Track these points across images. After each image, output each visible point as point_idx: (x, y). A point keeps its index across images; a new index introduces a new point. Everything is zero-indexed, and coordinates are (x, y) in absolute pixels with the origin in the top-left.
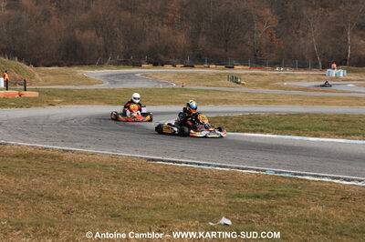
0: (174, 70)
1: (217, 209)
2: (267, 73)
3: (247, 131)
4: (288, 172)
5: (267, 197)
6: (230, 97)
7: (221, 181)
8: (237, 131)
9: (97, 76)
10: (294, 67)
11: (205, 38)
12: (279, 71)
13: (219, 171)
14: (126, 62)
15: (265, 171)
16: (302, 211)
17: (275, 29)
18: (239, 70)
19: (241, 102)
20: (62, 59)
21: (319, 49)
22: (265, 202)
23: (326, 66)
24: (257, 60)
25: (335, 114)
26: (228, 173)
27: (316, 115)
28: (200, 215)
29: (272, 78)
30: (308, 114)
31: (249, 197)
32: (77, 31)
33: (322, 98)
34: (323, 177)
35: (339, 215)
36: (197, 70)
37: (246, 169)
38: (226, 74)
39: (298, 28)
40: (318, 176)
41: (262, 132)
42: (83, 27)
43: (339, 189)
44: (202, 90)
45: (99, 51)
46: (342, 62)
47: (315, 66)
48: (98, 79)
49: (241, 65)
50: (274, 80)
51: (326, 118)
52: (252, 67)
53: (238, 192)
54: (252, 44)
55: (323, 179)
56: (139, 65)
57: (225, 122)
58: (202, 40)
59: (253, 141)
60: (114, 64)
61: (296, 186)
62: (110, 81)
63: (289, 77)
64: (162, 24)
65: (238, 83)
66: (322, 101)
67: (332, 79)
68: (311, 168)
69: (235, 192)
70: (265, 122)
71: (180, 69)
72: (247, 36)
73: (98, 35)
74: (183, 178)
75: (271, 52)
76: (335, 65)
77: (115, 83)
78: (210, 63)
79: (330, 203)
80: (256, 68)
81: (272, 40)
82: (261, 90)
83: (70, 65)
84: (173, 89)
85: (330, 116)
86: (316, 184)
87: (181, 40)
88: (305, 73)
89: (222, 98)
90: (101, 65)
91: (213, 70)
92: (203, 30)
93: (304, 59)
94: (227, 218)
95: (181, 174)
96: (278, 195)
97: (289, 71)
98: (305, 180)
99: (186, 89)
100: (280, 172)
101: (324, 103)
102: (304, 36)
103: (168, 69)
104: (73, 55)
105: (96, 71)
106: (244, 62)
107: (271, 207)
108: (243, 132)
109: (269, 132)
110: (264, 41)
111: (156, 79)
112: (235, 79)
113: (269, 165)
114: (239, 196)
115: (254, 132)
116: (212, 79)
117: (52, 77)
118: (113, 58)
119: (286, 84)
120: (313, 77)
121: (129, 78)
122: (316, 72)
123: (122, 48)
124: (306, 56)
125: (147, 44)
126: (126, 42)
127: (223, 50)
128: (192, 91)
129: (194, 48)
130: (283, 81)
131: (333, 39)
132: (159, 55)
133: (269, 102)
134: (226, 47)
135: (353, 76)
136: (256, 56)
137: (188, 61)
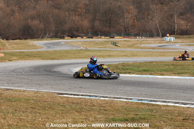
0: (82, 40)
2: (132, 40)
6: (112, 54)
9: (40, 44)
10: (146, 36)
11: (98, 22)
12: (139, 39)
14: (56, 36)
17: (136, 16)
18: (117, 39)
19: (118, 56)
20: (22, 36)
21: (160, 26)
23: (164, 35)
24: (127, 33)
27: (160, 62)
29: (135, 42)
30: (156, 62)
32: (29, 20)
33: (162, 52)
34: (169, 102)
36: (95, 39)
38: (110, 41)
39: (148, 16)
41: (129, 73)
42: (33, 18)
44: (97, 50)
45: (42, 31)
46: (172, 33)
47: (158, 35)
48: (41, 46)
49: (119, 36)
50: (136, 44)
51: (166, 64)
52: (124, 37)
54: (124, 25)
56: (63, 38)
58: (97, 23)
60: (50, 37)
62: (47, 46)
63: (144, 42)
64: (75, 15)
65: (116, 46)
66: (163, 54)
67: (167, 42)
70: (132, 67)
71: (85, 39)
72: (121, 21)
73: (41, 22)
75: (134, 29)
76: (168, 35)
78: (101, 35)
80: (126, 37)
81: (134, 22)
82: (129, 49)
84: (81, 50)
87: (86, 23)
88: (153, 39)
89: (108, 54)
90: (43, 38)
91: (103, 39)
92: (97, 18)
93: (152, 32)
97: (144, 39)
99: (88, 50)
100: (141, 100)
102: (151, 19)
103: (79, 39)
104: (28, 33)
105: (40, 41)
106: (119, 35)
110: (130, 23)
111: (72, 45)
112: (115, 44)
115: (125, 73)
116: (103, 44)
117: (15, 46)
118: (49, 34)
119: (142, 45)
120: (158, 42)
121: (58, 45)
122: (159, 39)
123: (53, 28)
124: (153, 31)
125: (67, 27)
126: (56, 25)
127: (108, 28)
128: (91, 51)
129: (93, 28)
130: (141, 44)
131: (167, 21)
132: (74, 32)
133: (133, 56)
134: (110, 27)
135: (179, 40)
136: (126, 31)
137: (90, 35)
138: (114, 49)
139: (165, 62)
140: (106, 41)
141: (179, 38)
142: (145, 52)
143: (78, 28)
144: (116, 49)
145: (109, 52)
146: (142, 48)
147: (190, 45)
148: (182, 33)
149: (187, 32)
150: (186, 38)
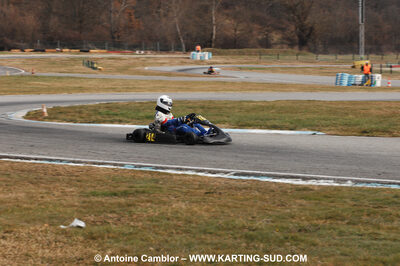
0: (22, 55)
1: (69, 210)
2: (127, 57)
3: (104, 122)
4: (148, 166)
5: (125, 194)
6: (85, 84)
7: (74, 178)
8: (93, 122)
10: (155, 50)
11: (56, 18)
12: (139, 54)
13: (72, 167)
15: (122, 165)
16: (163, 208)
17: (134, 8)
18: (95, 54)
19: (98, 90)
21: (182, 30)
22: (122, 200)
23: (190, 48)
24: (115, 44)
25: (199, 101)
26: (82, 169)
28: (50, 218)
29: (132, 61)
31: (105, 195)
33: (186, 83)
34: (187, 170)
35: (202, 212)
36: (49, 55)
37: (103, 164)
38: (80, 59)
39: (159, 7)
40: (181, 169)
41: (120, 122)
43: (203, 183)
44: (54, 77)
46: (206, 44)
47: (178, 49)
49: (99, 48)
50: (134, 65)
51: (190, 105)
52: (110, 50)
53: (93, 190)
54: (109, 25)
55: (187, 173)
57: (80, 112)
58: (54, 21)
59: (110, 132)
61: (157, 181)
63: (151, 61)
65: (94, 68)
66: (185, 86)
67: (197, 63)
68: (173, 161)
69: (89, 190)
70: (124, 112)
71: (29, 54)
72: (103, 17)
74: (32, 176)
75: (130, 34)
76: (199, 47)
78: (63, 46)
79: (194, 199)
80: (114, 51)
81: (130, 21)
82: (120, 76)
84: (22, 76)
85: (195, 103)
86: (178, 178)
87: (30, 21)
88: (167, 56)
89: (77, 85)
91: (66, 54)
92: (55, 10)
93: (166, 41)
94: (80, 219)
95: (30, 171)
96: (137, 192)
97: (150, 54)
98: (167, 174)
99: (36, 77)
100: (140, 166)
101: (188, 89)
102: (165, 15)
103: (16, 54)
106: (101, 46)
107: (129, 205)
108: (100, 122)
109: (128, 122)
111: (2, 64)
112: (90, 64)
113: (128, 158)
114: (94, 194)
115: (112, 122)
116: (66, 65)
119: (146, 68)
120: (178, 61)
122: (179, 55)
127: (77, 33)
128: (43, 78)
129: (44, 29)
130: (144, 66)
133: (128, 89)
134: (80, 29)
135: (219, 59)
136: (113, 38)
137: (38, 44)
138: (88, 76)
139: (189, 102)
140: (73, 59)
141: (219, 54)
142: (152, 81)
143: (14, 31)
144: (94, 74)
145: (79, 81)
146: (146, 73)
147: (241, 69)
148: (227, 44)
149: (235, 42)
150: (234, 54)
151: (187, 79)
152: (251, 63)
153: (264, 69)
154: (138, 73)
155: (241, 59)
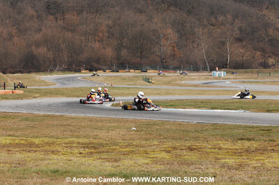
0: (104, 74)
2: (171, 75)
9: (50, 79)
10: (190, 70)
11: (126, 50)
14: (69, 69)
17: (176, 43)
18: (151, 73)
20: (23, 68)
23: (212, 69)
24: (163, 65)
29: (174, 78)
32: (33, 47)
36: (121, 74)
38: (141, 76)
42: (38, 45)
44: (124, 88)
45: (50, 62)
46: (223, 66)
47: (205, 69)
48: (51, 81)
49: (153, 69)
50: (175, 80)
54: (160, 54)
56: (79, 71)
58: (124, 52)
60: (61, 71)
62: (60, 83)
63: (186, 77)
64: (95, 41)
65: (149, 82)
67: (216, 78)
71: (109, 74)
72: (156, 49)
73: (49, 50)
75: (174, 59)
77: (64, 84)
78: (130, 68)
81: (174, 51)
82: (165, 87)
83: (29, 72)
87: (109, 52)
88: (197, 74)
90: (52, 71)
91: (132, 73)
92: (124, 45)
93: (197, 64)
99: (114, 88)
103: (101, 73)
104: (31, 64)
105: (49, 76)
110: (169, 52)
111: (92, 81)
112: (147, 80)
116: (132, 80)
118: (60, 65)
119: (183, 82)
120: (203, 77)
121: (73, 80)
122: (205, 74)
123: (66, 59)
124: (199, 62)
125: (84, 56)
126: (70, 54)
127: (139, 59)
128: (118, 88)
129: (118, 58)
130: (181, 80)
131: (217, 50)
132: (93, 63)
133: (167, 94)
134: (141, 57)
135: (231, 76)
136: (163, 62)
137: (114, 67)
138: (146, 87)
140: (136, 76)
142: (186, 90)
143: (99, 58)
144: (149, 86)
146: (181, 85)
147: (244, 82)
148: (237, 66)
149: (243, 64)
150: (242, 72)
151: (208, 88)
152: (252, 78)
153: (259, 82)
154: (177, 85)
155: (245, 76)
